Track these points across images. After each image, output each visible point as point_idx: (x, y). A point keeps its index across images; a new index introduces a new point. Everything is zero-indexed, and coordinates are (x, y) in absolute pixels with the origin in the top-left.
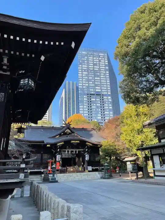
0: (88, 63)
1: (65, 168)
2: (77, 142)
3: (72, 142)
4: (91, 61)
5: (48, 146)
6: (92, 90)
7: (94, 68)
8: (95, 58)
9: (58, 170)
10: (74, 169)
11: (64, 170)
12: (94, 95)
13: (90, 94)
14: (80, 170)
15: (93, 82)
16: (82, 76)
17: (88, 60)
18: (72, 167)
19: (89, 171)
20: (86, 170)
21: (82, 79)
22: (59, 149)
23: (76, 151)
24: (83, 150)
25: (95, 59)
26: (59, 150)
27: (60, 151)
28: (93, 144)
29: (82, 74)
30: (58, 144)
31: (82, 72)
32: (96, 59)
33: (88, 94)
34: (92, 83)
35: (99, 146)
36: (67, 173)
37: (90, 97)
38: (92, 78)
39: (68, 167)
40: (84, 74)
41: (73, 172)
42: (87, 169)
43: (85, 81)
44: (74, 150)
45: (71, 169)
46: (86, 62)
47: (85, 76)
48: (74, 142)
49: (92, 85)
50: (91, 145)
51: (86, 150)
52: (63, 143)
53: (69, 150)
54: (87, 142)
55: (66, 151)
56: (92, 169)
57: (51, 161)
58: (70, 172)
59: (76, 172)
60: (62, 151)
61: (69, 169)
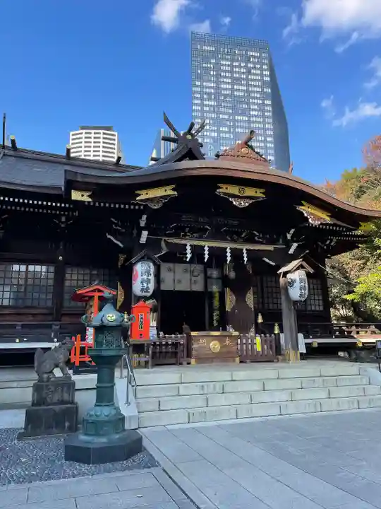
0: (218, 76)
1: (180, 339)
2: (250, 192)
3: (223, 189)
4: (225, 71)
7: (232, 90)
8: (237, 64)
9: (139, 349)
10: (228, 341)
11: (175, 345)
15: (229, 127)
16: (202, 111)
17: (217, 67)
18: (217, 333)
21: (203, 118)
22: (144, 229)
23: (236, 255)
24: (271, 248)
25: (236, 67)
26: (145, 234)
27: (153, 244)
29: (202, 105)
30: (144, 195)
31: (202, 99)
32: (240, 66)
34: (226, 129)
36: (193, 361)
38: (226, 117)
39: (193, 334)
40: (206, 105)
41: (223, 358)
44: (229, 247)
45: (208, 342)
46: (212, 73)
47: (209, 111)
48: (234, 190)
49: (227, 136)
52: (174, 190)
53: (202, 243)
54: (303, 202)
55: (186, 245)
56: (306, 344)
57: (97, 295)
58: (207, 359)
59: (238, 360)
60: (163, 244)
61: (203, 341)
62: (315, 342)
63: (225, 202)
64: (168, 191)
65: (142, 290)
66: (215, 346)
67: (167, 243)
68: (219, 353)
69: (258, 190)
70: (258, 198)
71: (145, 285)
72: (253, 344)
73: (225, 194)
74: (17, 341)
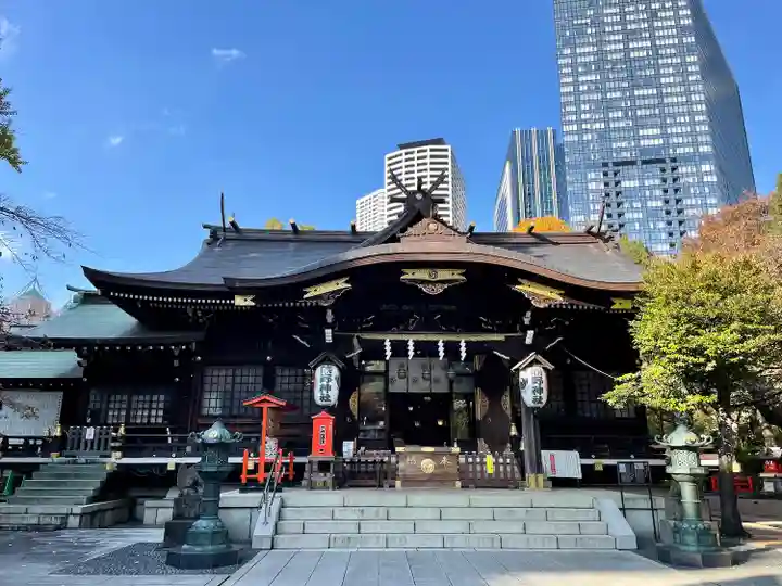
0: (600, 34)
1: (385, 456)
2: (444, 274)
3: (409, 275)
4: (612, 24)
5: (239, 301)
6: (624, 145)
7: (627, 50)
8: (631, 8)
10: (445, 460)
12: (633, 163)
13: (616, 164)
14: (490, 469)
15: (625, 111)
16: (577, 93)
17: (597, 22)
18: (430, 449)
19: (559, 483)
20: (530, 477)
21: (577, 103)
22: (328, 327)
23: (452, 349)
24: (500, 337)
25: (630, 13)
26: (328, 332)
28: (570, 290)
29: (576, 84)
30: (312, 292)
31: (575, 74)
32: (637, 11)
33: (605, 165)
34: (620, 114)
35: (625, 305)
36: (398, 483)
37: (615, 174)
38: (618, 94)
39: (400, 449)
40: (583, 83)
41: (438, 481)
42: (538, 468)
43: (589, 111)
44: (441, 340)
45: (422, 460)
46: (589, 31)
47: (589, 91)
48: (422, 274)
49: (622, 124)
50: (555, 297)
51: (529, 340)
52: (347, 282)
53: (405, 337)
54: (520, 280)
55: (384, 341)
56: (583, 466)
57: (265, 406)
58: (416, 482)
59: (458, 484)
60: (355, 341)
61: (412, 460)
62: (599, 463)
63: (412, 289)
64: (342, 284)
65: (322, 399)
66: (428, 466)
67: (361, 341)
68: (432, 474)
69: (456, 273)
70: (456, 280)
71: (324, 392)
72: (483, 464)
73: (411, 280)
74: (174, 455)
